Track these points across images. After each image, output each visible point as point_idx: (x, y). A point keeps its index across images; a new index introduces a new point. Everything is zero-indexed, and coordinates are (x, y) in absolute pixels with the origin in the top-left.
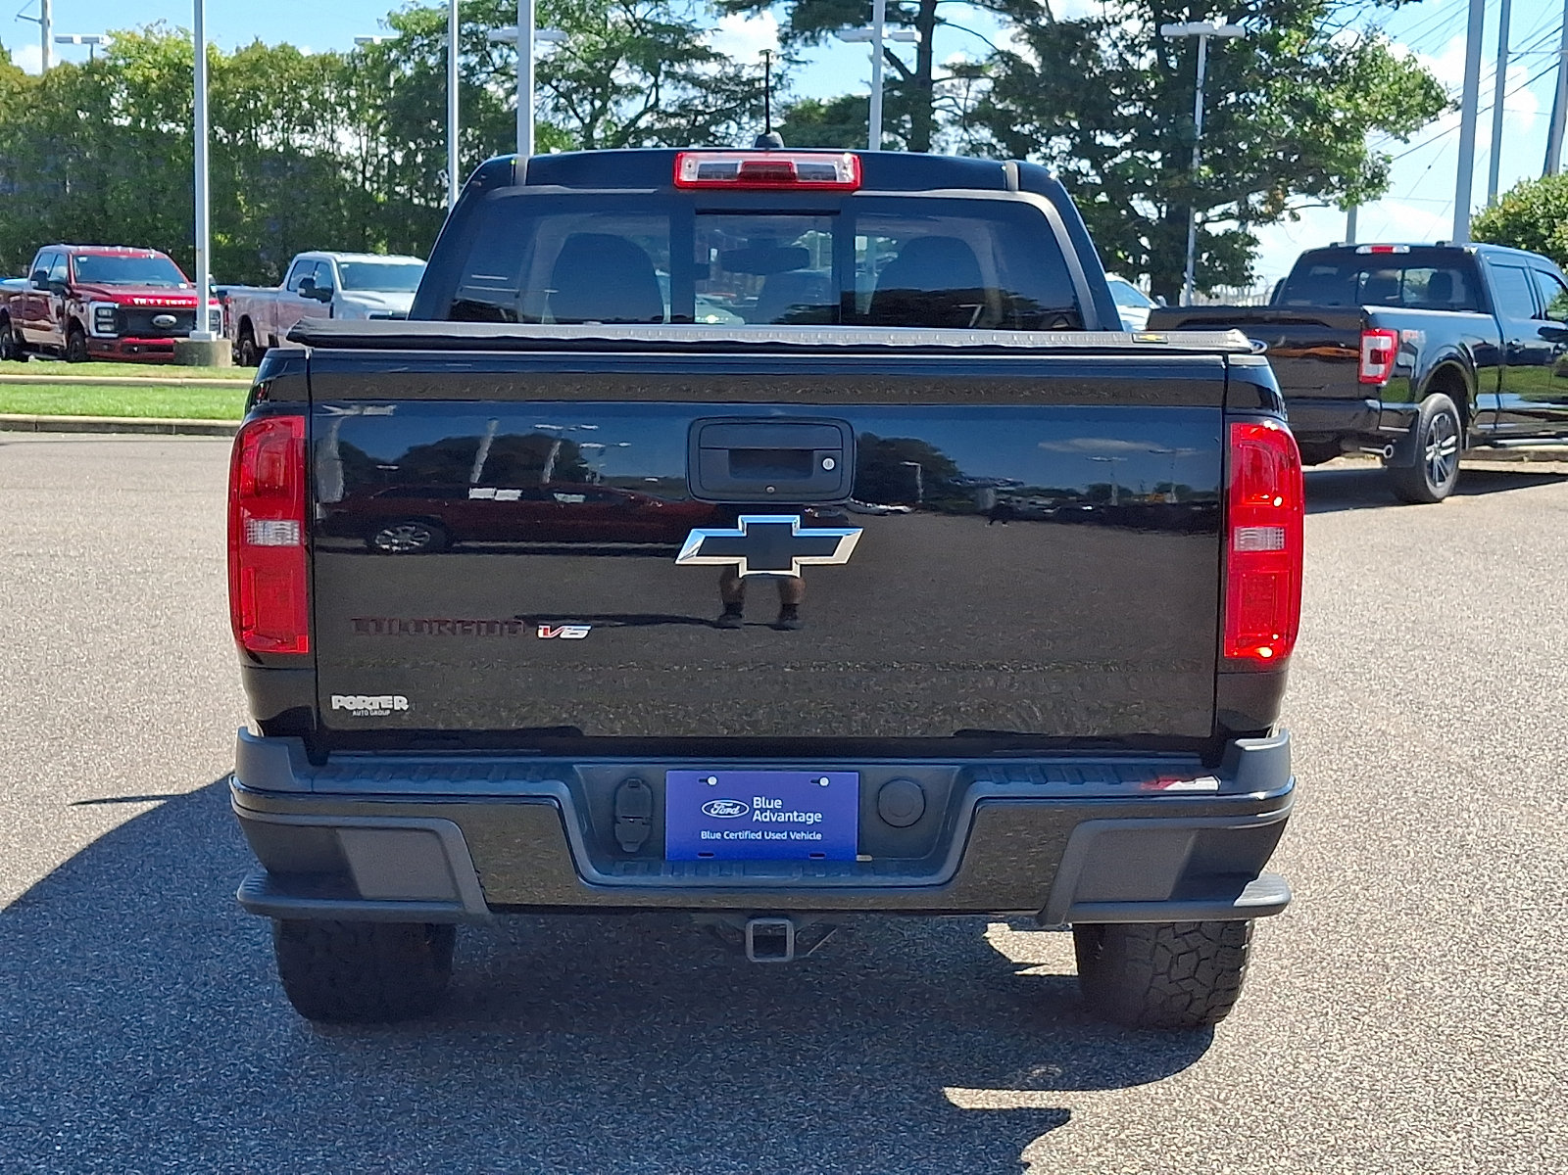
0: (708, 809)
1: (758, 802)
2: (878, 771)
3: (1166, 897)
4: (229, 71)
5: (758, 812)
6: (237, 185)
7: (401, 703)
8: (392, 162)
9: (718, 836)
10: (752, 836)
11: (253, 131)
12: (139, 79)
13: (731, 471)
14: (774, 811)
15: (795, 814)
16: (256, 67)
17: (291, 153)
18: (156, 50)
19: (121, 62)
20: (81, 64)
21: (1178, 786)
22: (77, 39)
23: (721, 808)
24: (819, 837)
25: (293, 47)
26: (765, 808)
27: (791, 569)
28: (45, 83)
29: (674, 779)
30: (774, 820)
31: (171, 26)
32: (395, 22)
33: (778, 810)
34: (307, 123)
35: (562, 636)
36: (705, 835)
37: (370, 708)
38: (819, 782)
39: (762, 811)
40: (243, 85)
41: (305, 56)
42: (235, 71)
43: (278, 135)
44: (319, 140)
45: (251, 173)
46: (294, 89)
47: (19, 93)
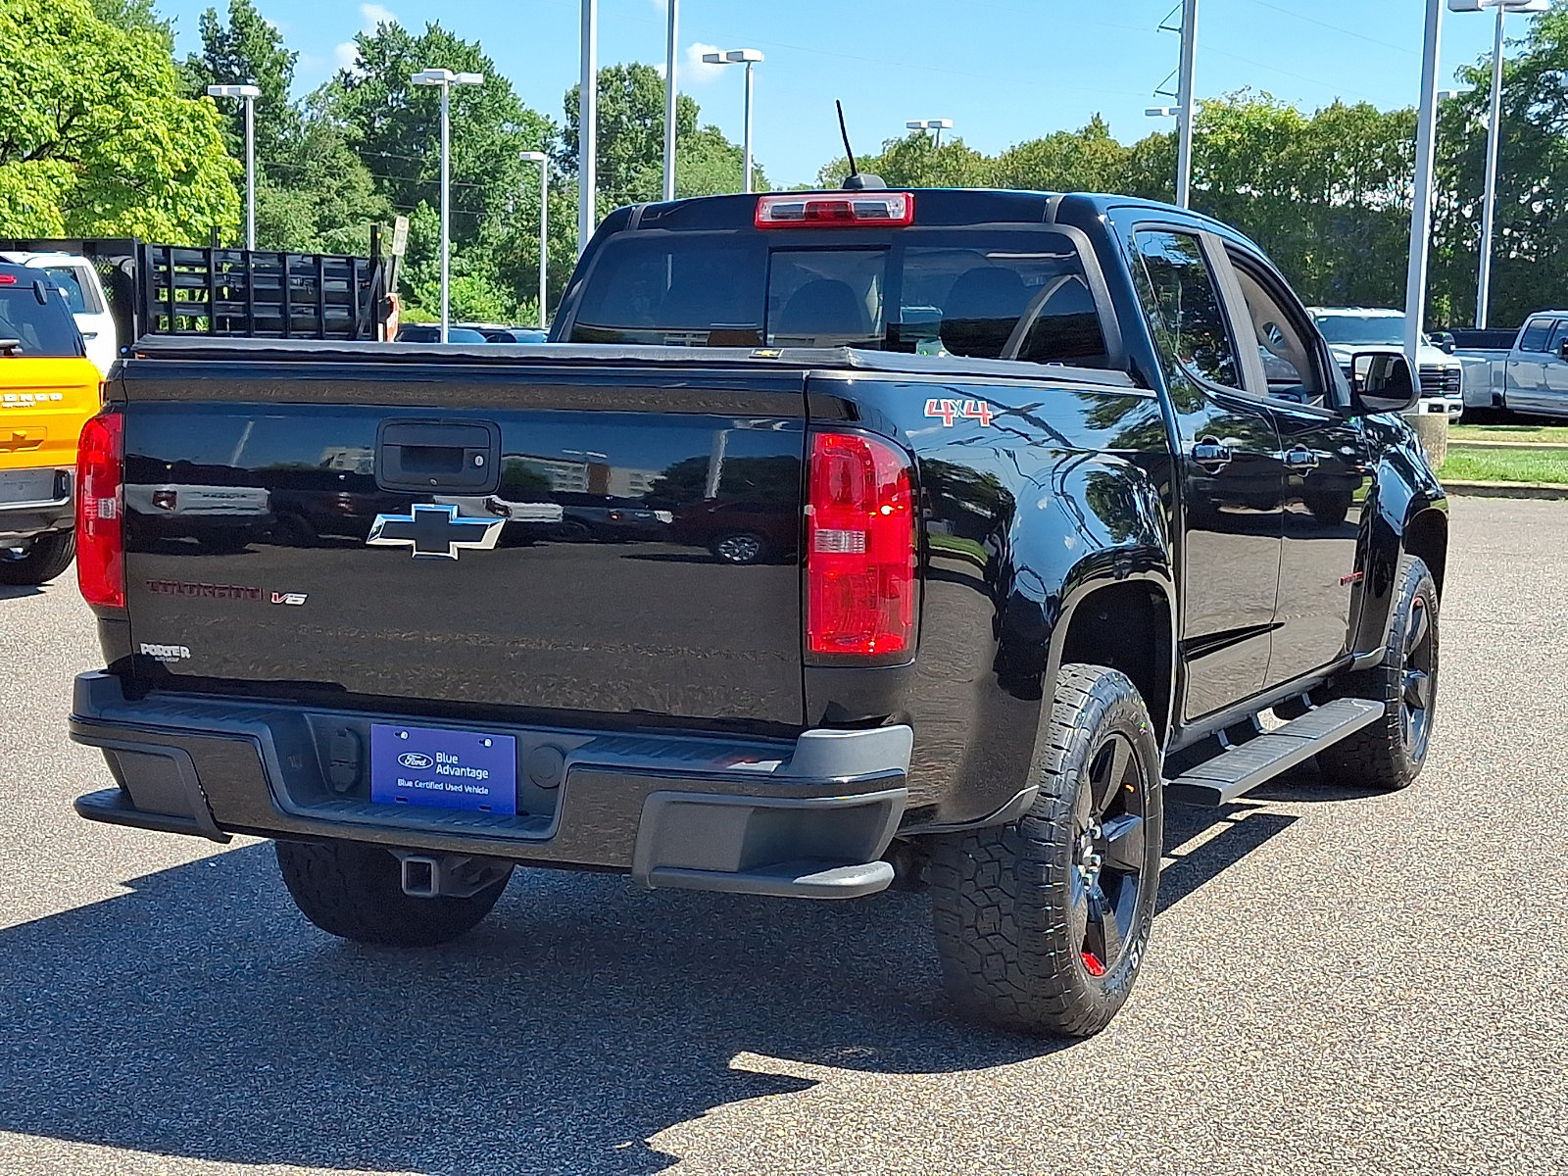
0: (404, 759)
1: (440, 757)
2: (532, 738)
3: (735, 869)
4: (1305, 133)
5: (440, 766)
6: (1305, 244)
7: (185, 653)
8: (1461, 216)
9: (410, 784)
10: (436, 787)
11: (1326, 192)
12: (1222, 142)
13: (401, 465)
14: (452, 765)
15: (468, 769)
16: (1332, 126)
17: (1362, 210)
18: (1239, 116)
19: (1205, 131)
20: (1170, 134)
21: (742, 766)
22: (1165, 111)
23: (412, 760)
24: (486, 791)
25: (1371, 106)
26: (446, 764)
27: (449, 552)
28: (1135, 155)
29: (380, 731)
30: (452, 773)
31: (1255, 92)
32: (1470, 75)
33: (456, 766)
34: (1378, 180)
35: (287, 602)
36: (401, 782)
37: (165, 655)
38: (484, 742)
39: (444, 765)
40: (1319, 146)
41: (1382, 113)
42: (1312, 132)
43: (1349, 194)
44: (1392, 196)
45: (1321, 233)
46: (1370, 147)
47: (1112, 165)
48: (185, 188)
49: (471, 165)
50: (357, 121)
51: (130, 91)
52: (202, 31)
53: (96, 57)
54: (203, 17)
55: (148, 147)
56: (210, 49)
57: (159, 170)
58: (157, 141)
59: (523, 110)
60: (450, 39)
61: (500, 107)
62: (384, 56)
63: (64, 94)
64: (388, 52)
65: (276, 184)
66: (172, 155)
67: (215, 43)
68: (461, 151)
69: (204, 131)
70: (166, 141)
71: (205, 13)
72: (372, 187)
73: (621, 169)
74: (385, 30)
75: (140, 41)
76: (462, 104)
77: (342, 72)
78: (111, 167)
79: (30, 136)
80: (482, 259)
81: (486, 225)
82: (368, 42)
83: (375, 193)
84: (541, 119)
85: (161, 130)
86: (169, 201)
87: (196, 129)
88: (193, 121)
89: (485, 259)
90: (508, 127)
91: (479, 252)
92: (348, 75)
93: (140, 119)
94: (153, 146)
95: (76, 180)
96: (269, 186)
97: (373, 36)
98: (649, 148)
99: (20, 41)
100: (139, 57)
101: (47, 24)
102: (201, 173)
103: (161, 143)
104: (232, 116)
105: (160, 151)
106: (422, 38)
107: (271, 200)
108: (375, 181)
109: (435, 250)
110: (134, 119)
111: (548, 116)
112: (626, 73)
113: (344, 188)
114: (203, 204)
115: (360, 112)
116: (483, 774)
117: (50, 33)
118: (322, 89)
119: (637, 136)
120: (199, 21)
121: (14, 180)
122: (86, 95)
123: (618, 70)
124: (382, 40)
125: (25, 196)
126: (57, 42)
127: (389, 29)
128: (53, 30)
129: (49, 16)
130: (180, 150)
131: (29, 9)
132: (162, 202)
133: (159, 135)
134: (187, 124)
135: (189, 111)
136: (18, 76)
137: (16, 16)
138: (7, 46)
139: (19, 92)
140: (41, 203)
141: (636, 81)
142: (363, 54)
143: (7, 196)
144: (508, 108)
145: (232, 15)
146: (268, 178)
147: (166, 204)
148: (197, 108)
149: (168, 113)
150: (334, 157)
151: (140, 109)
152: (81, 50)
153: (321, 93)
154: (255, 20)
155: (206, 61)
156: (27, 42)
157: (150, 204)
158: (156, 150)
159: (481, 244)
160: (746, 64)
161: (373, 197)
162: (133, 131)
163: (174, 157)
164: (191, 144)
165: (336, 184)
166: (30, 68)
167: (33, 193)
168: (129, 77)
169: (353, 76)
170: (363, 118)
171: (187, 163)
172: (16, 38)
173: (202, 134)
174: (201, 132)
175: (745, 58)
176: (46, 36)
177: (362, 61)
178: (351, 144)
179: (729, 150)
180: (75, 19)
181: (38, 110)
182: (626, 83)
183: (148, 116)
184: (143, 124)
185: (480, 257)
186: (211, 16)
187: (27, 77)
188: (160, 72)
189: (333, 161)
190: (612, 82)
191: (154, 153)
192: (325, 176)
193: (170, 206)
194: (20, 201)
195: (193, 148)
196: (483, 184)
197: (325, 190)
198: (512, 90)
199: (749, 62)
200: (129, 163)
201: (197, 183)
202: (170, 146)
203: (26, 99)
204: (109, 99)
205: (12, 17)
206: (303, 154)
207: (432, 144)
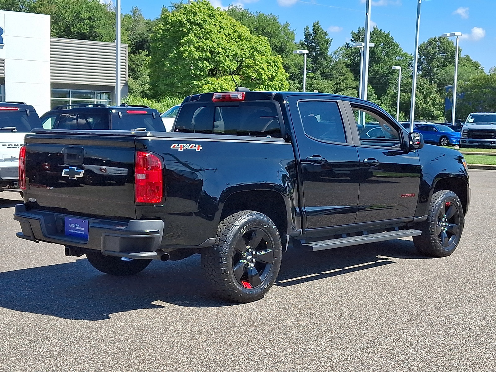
0: (70, 225)
5: (76, 227)
7: (35, 200)
9: (72, 231)
10: (76, 232)
15: (81, 228)
23: (72, 226)
27: (75, 178)
29: (66, 219)
30: (78, 229)
35: (50, 189)
36: (70, 231)
37: (32, 201)
38: (83, 222)
48: (271, 83)
49: (385, 71)
50: (350, 58)
51: (257, 55)
52: (304, 33)
53: (247, 45)
54: (305, 29)
55: (260, 71)
56: (306, 38)
57: (263, 77)
58: (263, 69)
59: (403, 52)
60: (380, 32)
61: (395, 52)
62: (360, 38)
63: (238, 56)
64: (361, 36)
65: (324, 79)
66: (267, 73)
67: (307, 36)
68: (382, 67)
69: (278, 66)
70: (266, 69)
71: (305, 27)
72: (353, 78)
73: (434, 70)
74: (360, 29)
75: (260, 40)
76: (383, 52)
77: (347, 43)
78: (249, 77)
79: (228, 69)
80: (387, 100)
81: (389, 89)
82: (355, 34)
83: (354, 80)
84: (409, 55)
85: (265, 66)
86: (267, 86)
87: (275, 65)
88: (274, 63)
89: (388, 100)
90: (397, 58)
91: (386, 98)
92: (348, 44)
93: (259, 63)
94: (262, 71)
95: (240, 81)
96: (322, 79)
97: (356, 32)
98: (444, 63)
99: (226, 41)
100: (260, 44)
101: (235, 36)
102: (276, 78)
103: (264, 69)
104: (311, 58)
105: (264, 72)
106: (372, 32)
107: (320, 84)
108: (355, 77)
109: (370, 97)
110: (257, 63)
111: (411, 54)
112: (437, 39)
113: (344, 79)
114: (277, 87)
115: (351, 55)
116: (83, 229)
117: (235, 38)
118: (338, 49)
119: (440, 59)
120: (303, 30)
121: (222, 82)
122: (244, 56)
123: (435, 39)
124: (359, 33)
125: (226, 86)
126: (237, 41)
127: (361, 29)
128: (236, 37)
129: (235, 34)
130: (270, 72)
131: (230, 32)
132: (264, 87)
133: (264, 67)
134: (273, 64)
135: (273, 60)
136: (225, 51)
137: (226, 34)
138: (222, 43)
139: (225, 56)
140: (230, 88)
141: (441, 42)
142: (353, 37)
143: (220, 86)
144: (398, 52)
145: (313, 28)
146: (322, 77)
147: (266, 87)
148: (275, 59)
149: (267, 61)
150: (342, 70)
151: (259, 60)
152: (243, 43)
153: (338, 50)
154: (320, 29)
155: (305, 42)
156: (229, 41)
157: (261, 88)
158: (263, 72)
159: (387, 95)
160: (456, 37)
161: (353, 82)
162: (256, 66)
163: (268, 74)
164: (273, 69)
165: (342, 78)
166: (228, 49)
167: (228, 85)
168: (257, 51)
169: (350, 44)
170: (352, 57)
171: (272, 75)
172: (225, 41)
173: (277, 66)
174: (276, 66)
175: (456, 35)
176: (234, 39)
177: (353, 40)
178: (347, 66)
179: (472, 63)
180: (242, 34)
181: (230, 61)
182: (438, 43)
183: (261, 62)
184: (259, 64)
185: (387, 99)
186: (307, 28)
187: (227, 52)
188: (266, 48)
189: (341, 71)
190: (433, 42)
191: (262, 73)
192: (339, 76)
193: (267, 88)
194: (224, 88)
195: (274, 71)
196: (389, 76)
197: (338, 80)
198: (399, 46)
199: (458, 36)
200: (254, 75)
201: (275, 81)
202: (267, 70)
203: (227, 58)
204: (251, 57)
205: (225, 34)
206: (333, 69)
207: (373, 64)
